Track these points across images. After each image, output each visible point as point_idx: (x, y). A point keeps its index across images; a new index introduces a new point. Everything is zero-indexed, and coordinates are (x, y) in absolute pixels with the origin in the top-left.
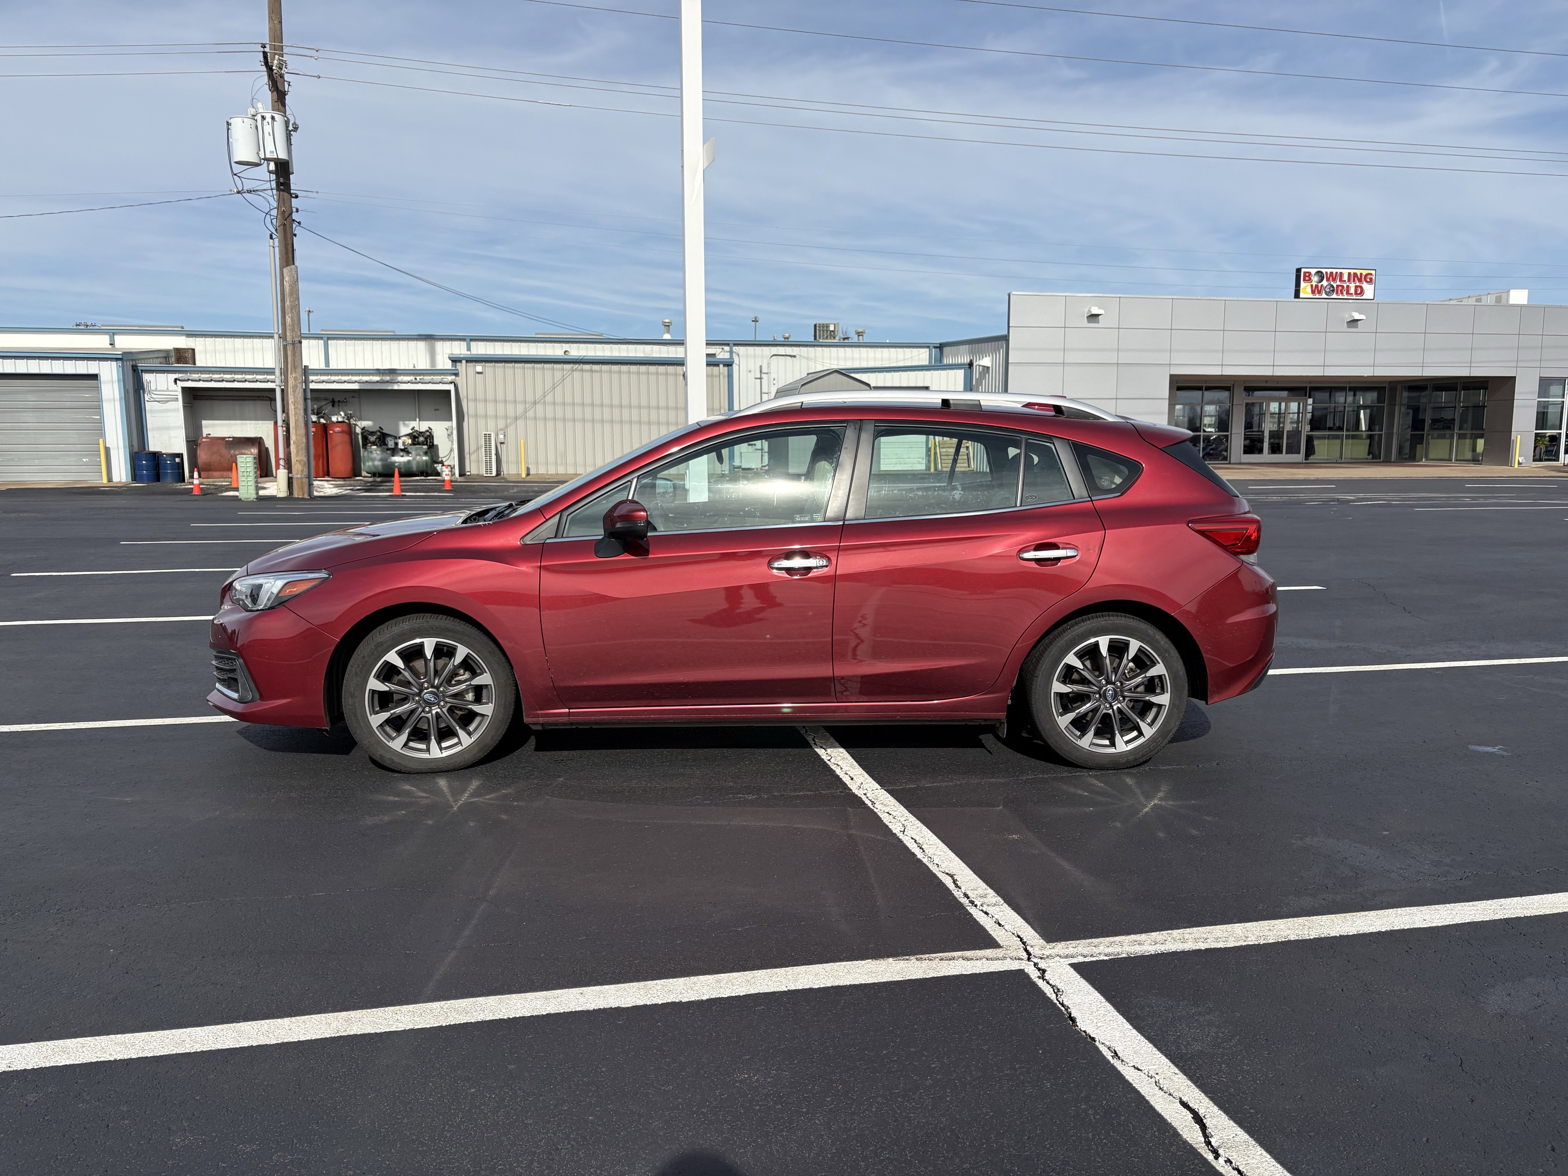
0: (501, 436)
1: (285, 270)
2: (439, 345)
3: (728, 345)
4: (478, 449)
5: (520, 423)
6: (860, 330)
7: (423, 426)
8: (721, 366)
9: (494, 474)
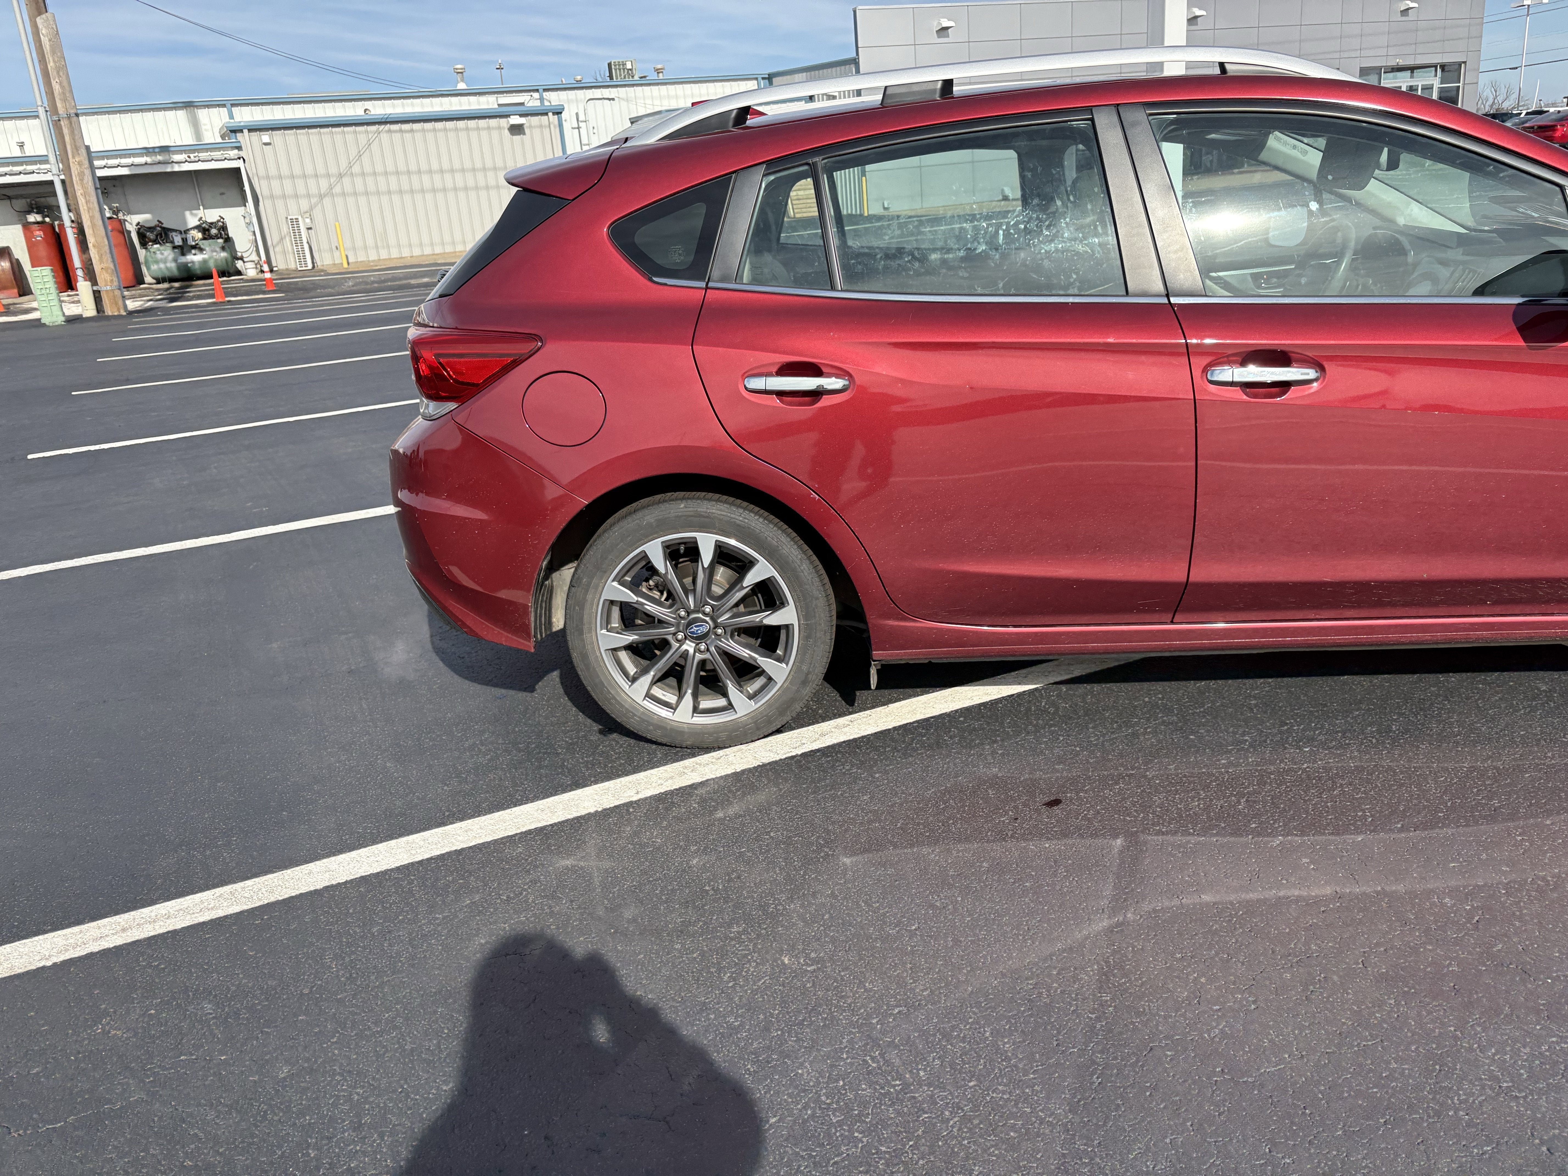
0: (308, 220)
1: (39, 20)
2: (203, 114)
3: (537, 91)
4: (282, 239)
5: (327, 201)
6: (659, 66)
7: (212, 215)
8: (550, 114)
9: (310, 266)
